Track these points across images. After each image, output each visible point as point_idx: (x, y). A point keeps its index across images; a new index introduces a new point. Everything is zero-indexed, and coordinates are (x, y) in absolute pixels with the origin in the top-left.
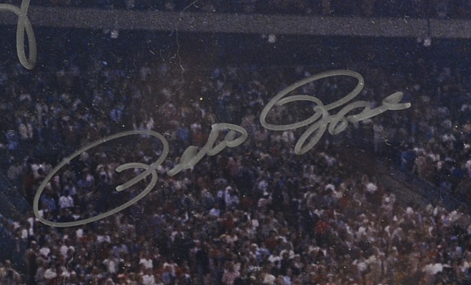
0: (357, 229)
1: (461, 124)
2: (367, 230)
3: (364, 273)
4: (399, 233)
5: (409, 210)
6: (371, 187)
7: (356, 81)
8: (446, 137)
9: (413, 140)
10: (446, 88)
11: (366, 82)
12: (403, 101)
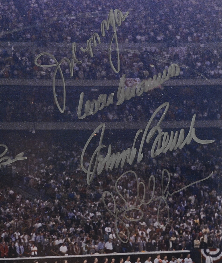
0: (6, 210)
1: (48, 165)
2: (10, 210)
3: (9, 228)
4: (23, 211)
5: (27, 201)
6: (11, 192)
7: (5, 148)
8: (42, 171)
9: (28, 172)
10: (42, 150)
11: (8, 149)
12: (24, 156)
